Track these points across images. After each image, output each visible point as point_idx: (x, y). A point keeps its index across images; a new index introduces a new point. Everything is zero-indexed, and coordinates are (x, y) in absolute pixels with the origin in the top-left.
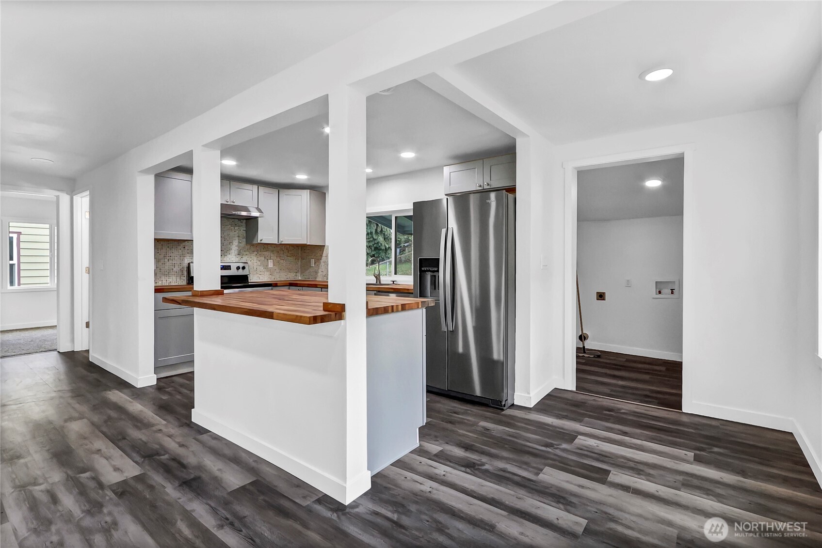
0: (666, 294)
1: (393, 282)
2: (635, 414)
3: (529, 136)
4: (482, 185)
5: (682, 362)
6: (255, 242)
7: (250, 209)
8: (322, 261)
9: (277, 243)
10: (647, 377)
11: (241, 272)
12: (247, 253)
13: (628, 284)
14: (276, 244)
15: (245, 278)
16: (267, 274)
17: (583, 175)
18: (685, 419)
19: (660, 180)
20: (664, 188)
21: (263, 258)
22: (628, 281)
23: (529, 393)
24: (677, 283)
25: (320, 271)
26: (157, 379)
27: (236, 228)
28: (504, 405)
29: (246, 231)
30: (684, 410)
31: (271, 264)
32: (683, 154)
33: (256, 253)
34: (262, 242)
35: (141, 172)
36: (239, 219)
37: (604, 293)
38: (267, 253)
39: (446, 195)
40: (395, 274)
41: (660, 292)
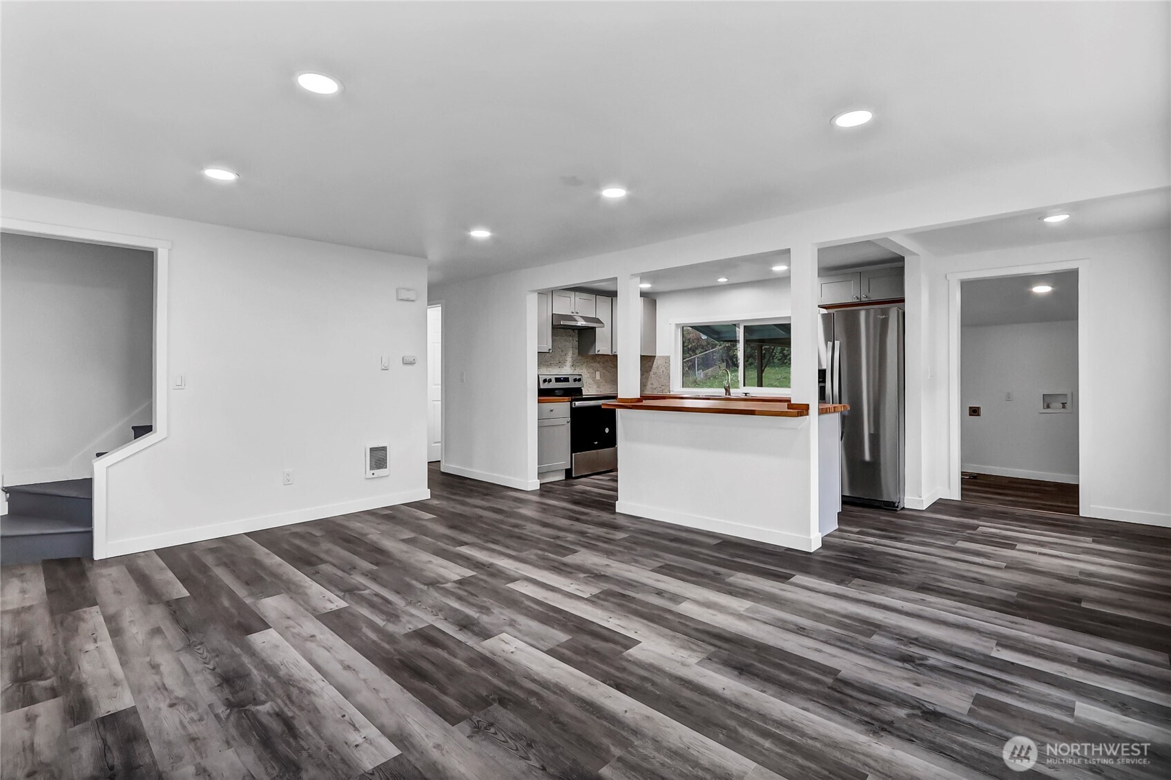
0: (1056, 408)
1: (746, 394)
2: (1030, 516)
3: (918, 255)
4: (859, 297)
5: (1078, 485)
6: (591, 353)
7: (577, 318)
8: (651, 373)
9: (610, 354)
10: (1037, 495)
11: (576, 385)
12: (579, 364)
13: (1009, 398)
14: (608, 355)
15: (579, 391)
16: (595, 386)
17: (966, 286)
18: (1082, 520)
19: (1049, 285)
20: (1054, 295)
21: (591, 370)
22: (1009, 394)
23: (921, 497)
24: (1069, 397)
25: (649, 383)
26: (541, 484)
27: (571, 339)
28: (897, 507)
29: (578, 341)
30: (1081, 515)
31: (598, 377)
32: (1078, 269)
33: (586, 364)
34: (599, 353)
35: (530, 291)
36: (573, 330)
37: (979, 408)
38: (594, 365)
39: (819, 306)
40: (744, 386)
41: (1048, 407)
